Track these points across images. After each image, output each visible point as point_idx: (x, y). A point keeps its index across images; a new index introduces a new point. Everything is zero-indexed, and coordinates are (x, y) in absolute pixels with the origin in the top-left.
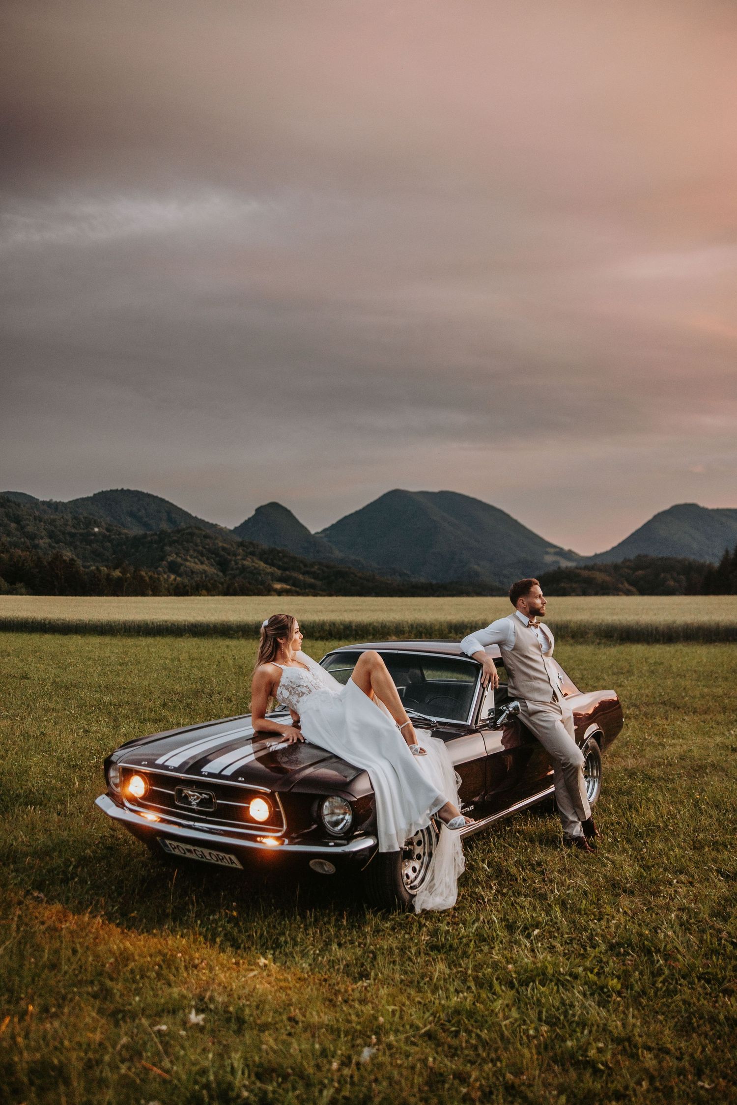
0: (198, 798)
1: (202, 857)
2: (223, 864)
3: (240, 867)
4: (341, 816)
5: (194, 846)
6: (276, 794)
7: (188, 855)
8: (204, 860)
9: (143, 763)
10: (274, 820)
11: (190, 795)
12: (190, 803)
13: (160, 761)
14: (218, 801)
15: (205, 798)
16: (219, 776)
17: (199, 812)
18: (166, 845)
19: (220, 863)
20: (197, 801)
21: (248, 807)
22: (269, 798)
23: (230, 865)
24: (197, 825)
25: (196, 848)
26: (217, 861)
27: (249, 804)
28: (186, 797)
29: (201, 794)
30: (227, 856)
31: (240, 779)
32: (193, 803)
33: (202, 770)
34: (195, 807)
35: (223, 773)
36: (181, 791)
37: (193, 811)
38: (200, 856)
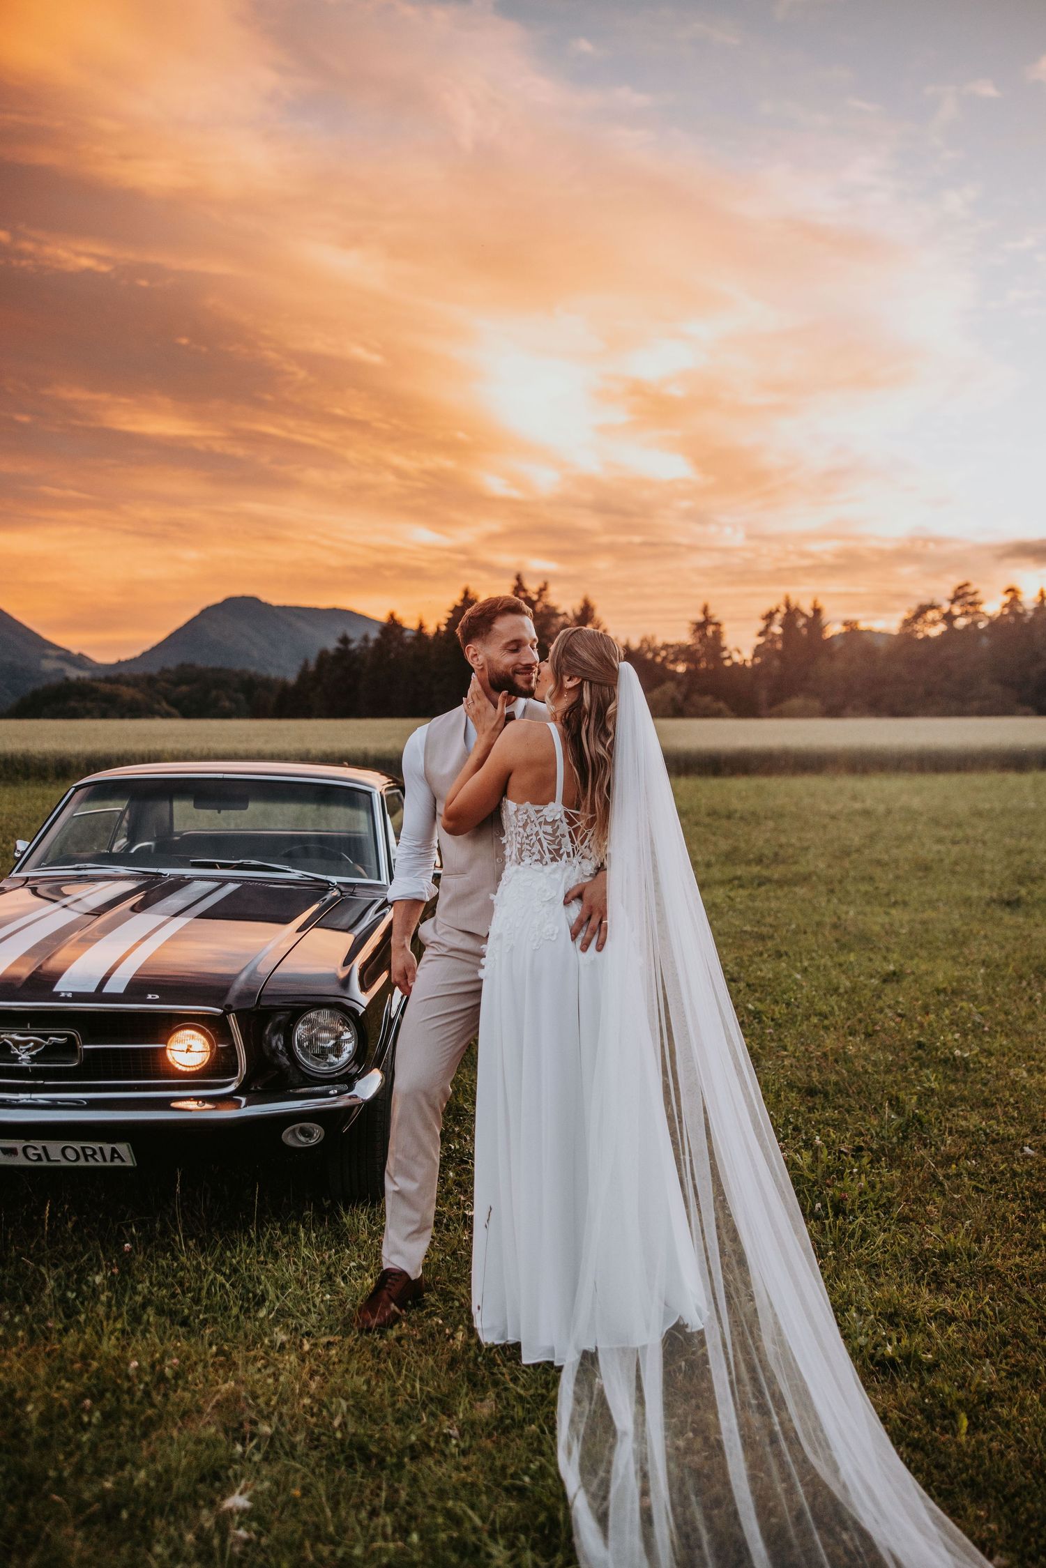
0: (37, 1045)
1: (40, 1159)
2: (92, 1163)
3: (130, 1162)
4: (332, 1042)
5: (27, 1139)
6: (232, 1019)
8: (45, 1163)
10: (220, 1066)
11: (17, 1044)
12: (15, 1058)
14: (86, 1047)
15: (55, 1045)
16: (99, 995)
17: (37, 1073)
19: (82, 1163)
20: (33, 1052)
21: (165, 1049)
22: (215, 1027)
23: (109, 1164)
24: (23, 1097)
25: (32, 1143)
26: (78, 1158)
27: (166, 1043)
28: (5, 1048)
29: (45, 1037)
30: (107, 1148)
31: (150, 997)
32: (24, 1056)
33: (55, 989)
35: (106, 990)
37: (21, 1073)
38: (35, 1158)
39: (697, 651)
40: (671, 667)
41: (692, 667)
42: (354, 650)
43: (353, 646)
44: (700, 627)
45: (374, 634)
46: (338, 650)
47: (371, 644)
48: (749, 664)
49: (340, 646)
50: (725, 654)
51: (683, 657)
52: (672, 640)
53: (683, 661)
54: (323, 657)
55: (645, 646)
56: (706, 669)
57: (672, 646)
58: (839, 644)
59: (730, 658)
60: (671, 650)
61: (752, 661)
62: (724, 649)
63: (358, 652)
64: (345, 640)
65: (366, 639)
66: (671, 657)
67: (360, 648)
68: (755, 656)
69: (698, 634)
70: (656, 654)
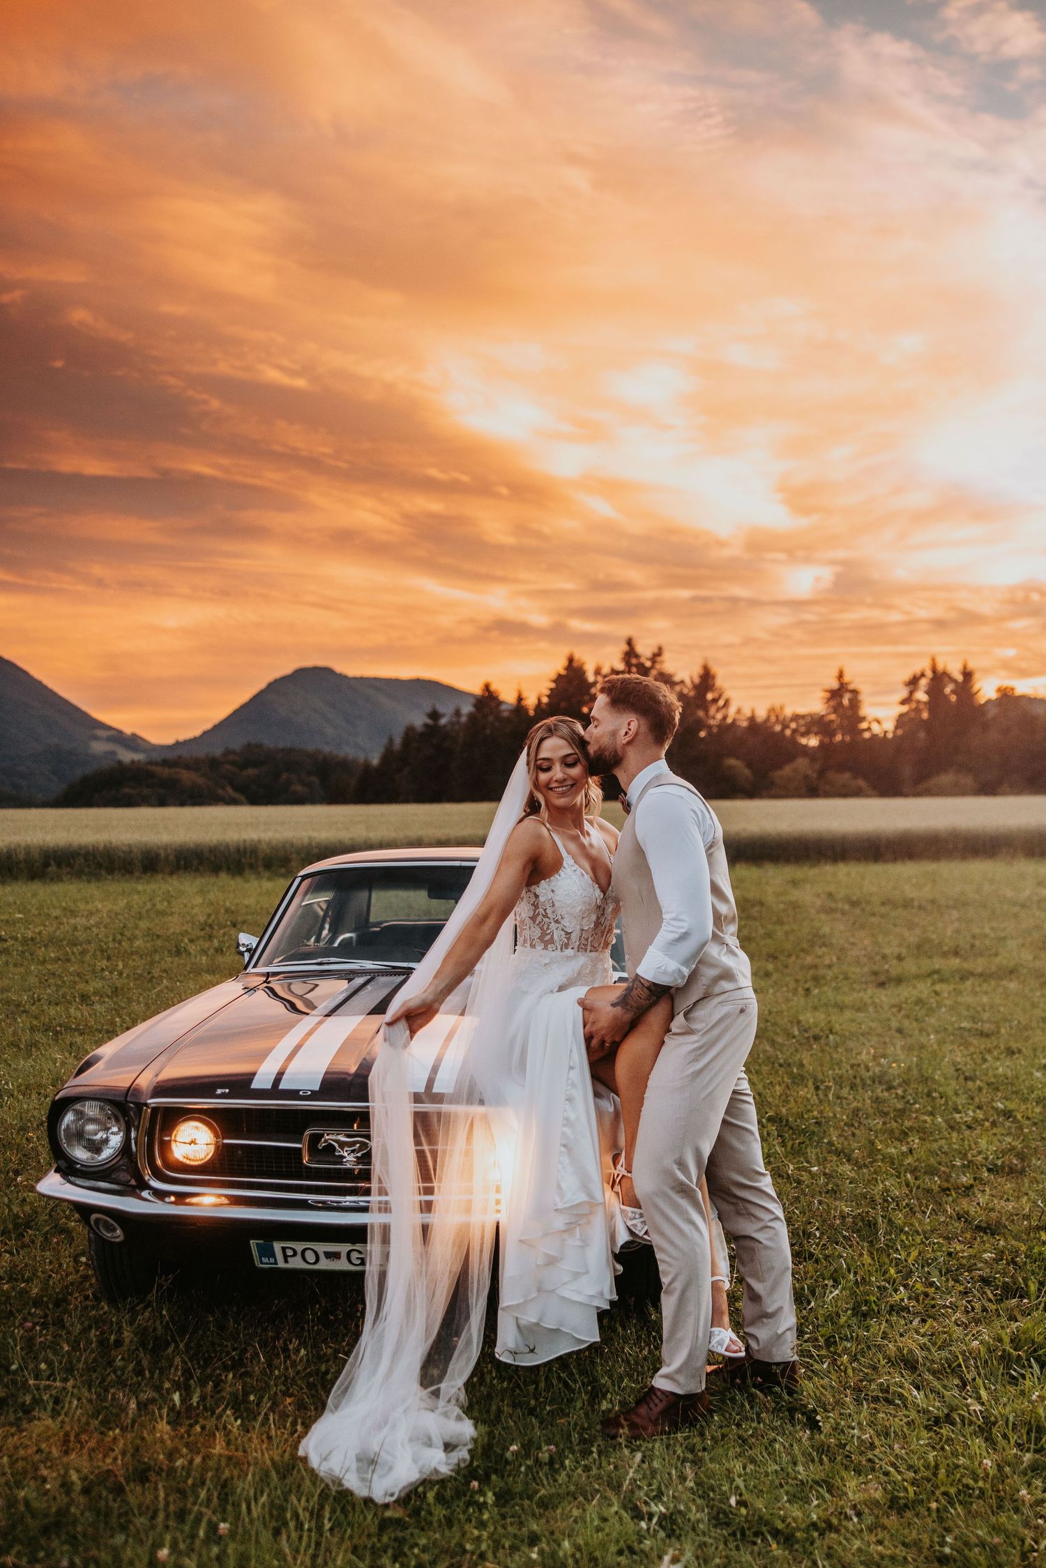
0: (363, 1146)
5: (353, 1243)
7: (325, 1264)
9: (219, 1091)
12: (340, 1160)
13: (262, 1081)
18: (272, 1254)
20: (359, 1155)
24: (347, 1200)
28: (330, 1149)
32: (348, 1158)
34: (348, 1166)
36: (316, 1139)
38: (359, 1262)
39: (832, 721)
40: (804, 741)
41: (827, 740)
42: (445, 726)
43: (443, 721)
44: (835, 695)
45: (467, 709)
46: (426, 725)
47: (464, 719)
48: (890, 736)
49: (429, 721)
50: (864, 725)
51: (815, 729)
52: (802, 710)
53: (816, 734)
54: (410, 732)
55: (773, 719)
56: (843, 741)
57: (803, 717)
58: (992, 712)
59: (869, 729)
60: (802, 722)
61: (894, 732)
62: (863, 719)
63: (449, 727)
64: (435, 715)
65: (458, 713)
66: (803, 729)
67: (451, 723)
68: (897, 728)
69: (832, 703)
70: (785, 727)
